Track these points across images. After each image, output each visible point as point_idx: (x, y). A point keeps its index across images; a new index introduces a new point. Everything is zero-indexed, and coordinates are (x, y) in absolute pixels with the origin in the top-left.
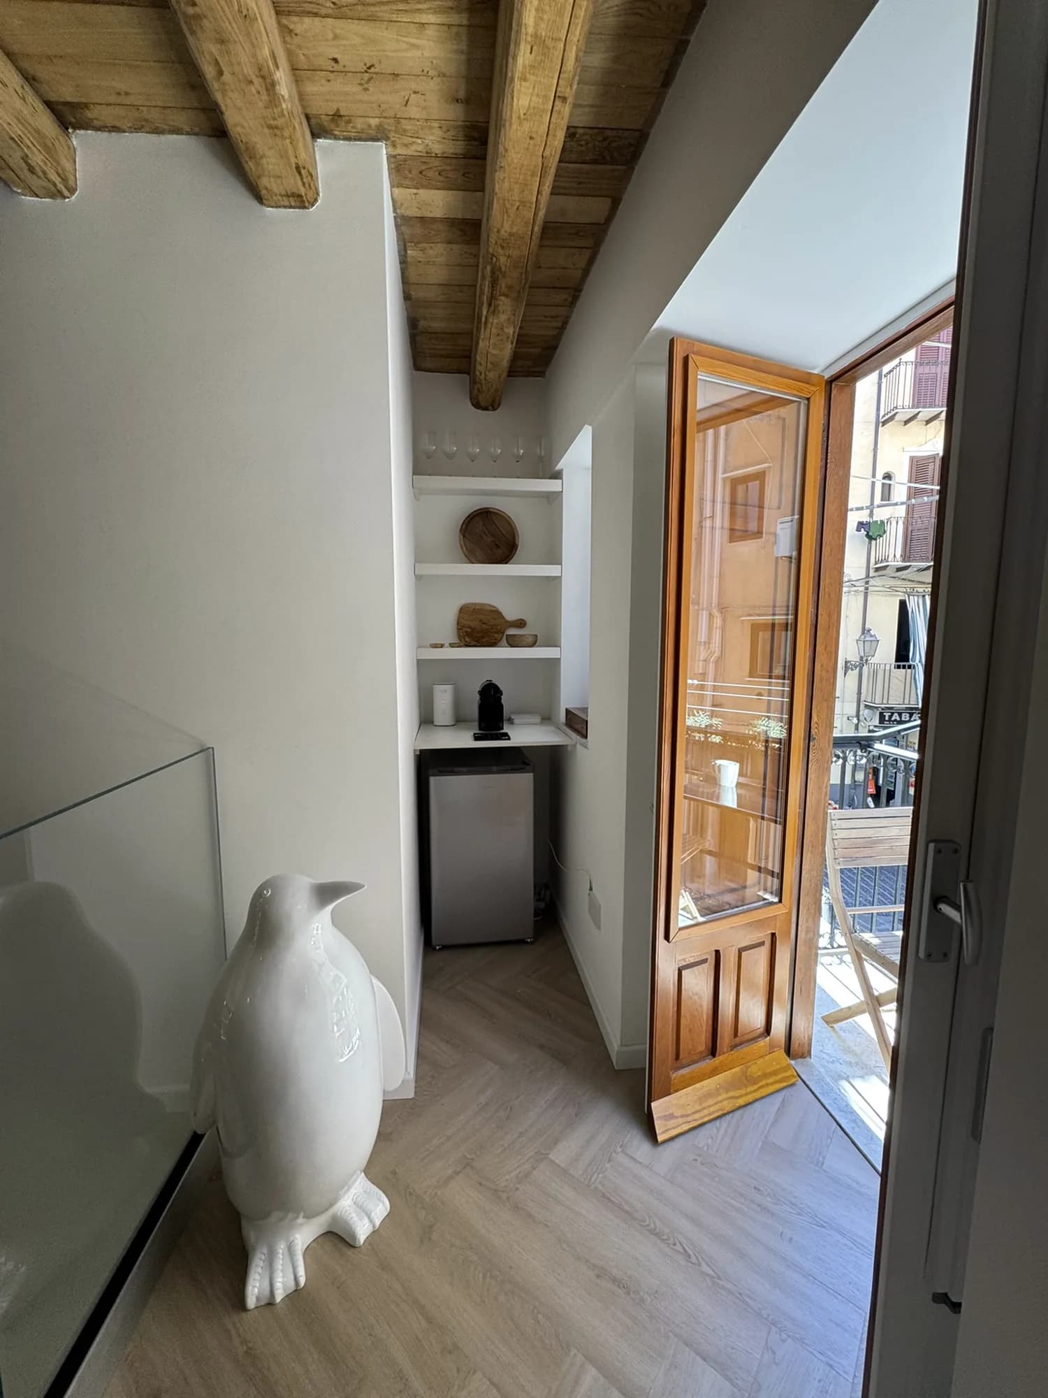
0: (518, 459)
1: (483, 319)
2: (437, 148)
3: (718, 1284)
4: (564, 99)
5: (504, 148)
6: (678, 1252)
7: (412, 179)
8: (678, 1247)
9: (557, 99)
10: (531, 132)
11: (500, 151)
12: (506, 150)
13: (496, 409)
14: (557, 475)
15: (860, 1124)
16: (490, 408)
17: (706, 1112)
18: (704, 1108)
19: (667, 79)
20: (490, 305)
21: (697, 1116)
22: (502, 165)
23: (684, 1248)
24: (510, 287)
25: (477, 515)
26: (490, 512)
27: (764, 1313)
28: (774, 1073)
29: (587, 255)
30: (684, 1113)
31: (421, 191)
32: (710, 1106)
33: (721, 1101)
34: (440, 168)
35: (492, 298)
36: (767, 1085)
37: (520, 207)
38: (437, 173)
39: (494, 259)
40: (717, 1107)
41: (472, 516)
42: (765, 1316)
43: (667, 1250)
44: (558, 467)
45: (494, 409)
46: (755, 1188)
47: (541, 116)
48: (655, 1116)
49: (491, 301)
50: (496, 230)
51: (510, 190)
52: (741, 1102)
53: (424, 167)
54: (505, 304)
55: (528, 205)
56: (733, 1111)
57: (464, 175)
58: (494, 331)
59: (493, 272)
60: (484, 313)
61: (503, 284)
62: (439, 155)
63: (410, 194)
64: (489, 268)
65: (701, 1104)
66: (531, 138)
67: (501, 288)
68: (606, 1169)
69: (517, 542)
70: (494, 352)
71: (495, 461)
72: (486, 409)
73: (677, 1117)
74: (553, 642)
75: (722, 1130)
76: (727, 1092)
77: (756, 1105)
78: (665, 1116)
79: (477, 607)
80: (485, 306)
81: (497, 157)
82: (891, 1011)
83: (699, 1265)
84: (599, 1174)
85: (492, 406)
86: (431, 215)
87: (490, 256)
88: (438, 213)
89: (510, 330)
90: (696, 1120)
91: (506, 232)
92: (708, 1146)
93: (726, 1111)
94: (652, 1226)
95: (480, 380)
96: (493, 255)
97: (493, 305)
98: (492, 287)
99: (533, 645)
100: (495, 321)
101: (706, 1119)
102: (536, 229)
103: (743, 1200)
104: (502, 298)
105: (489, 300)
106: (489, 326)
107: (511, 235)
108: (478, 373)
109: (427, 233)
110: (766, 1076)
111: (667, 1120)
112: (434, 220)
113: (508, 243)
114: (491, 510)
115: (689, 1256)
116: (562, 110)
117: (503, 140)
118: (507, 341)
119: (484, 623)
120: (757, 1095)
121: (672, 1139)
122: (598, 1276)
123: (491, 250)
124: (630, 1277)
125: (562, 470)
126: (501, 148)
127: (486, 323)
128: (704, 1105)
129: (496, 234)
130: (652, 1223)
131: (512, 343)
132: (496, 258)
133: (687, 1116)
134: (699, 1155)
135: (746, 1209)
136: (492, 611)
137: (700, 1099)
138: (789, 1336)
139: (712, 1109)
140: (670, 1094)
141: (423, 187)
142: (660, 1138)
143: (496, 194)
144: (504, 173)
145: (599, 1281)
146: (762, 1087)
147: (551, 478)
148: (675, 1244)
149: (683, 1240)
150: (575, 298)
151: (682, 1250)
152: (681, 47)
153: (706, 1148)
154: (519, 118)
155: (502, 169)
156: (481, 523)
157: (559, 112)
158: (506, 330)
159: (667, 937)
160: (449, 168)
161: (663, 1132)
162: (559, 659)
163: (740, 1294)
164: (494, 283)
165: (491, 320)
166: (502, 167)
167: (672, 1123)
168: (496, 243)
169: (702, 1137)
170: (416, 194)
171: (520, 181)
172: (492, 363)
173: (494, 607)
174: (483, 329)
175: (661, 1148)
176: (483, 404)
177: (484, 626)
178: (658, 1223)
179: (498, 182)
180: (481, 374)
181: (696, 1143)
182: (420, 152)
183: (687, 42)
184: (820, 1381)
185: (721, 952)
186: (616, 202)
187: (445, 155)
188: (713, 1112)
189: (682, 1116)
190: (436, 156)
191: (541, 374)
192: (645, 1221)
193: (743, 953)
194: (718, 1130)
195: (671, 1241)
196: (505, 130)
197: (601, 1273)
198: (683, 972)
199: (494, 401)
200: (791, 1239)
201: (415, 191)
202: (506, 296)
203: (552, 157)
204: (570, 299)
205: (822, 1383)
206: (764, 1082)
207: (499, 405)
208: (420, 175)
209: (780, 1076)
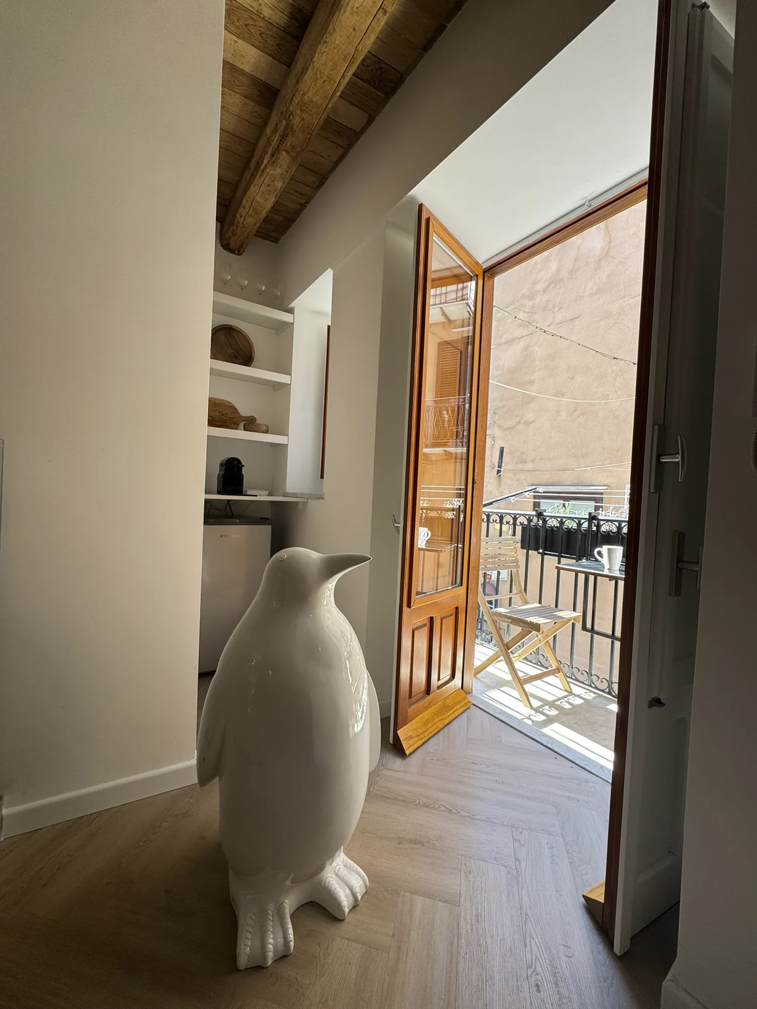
0: (261, 293)
1: (262, 167)
2: (267, 12)
3: (474, 818)
4: (385, 12)
5: (334, 28)
6: (444, 811)
7: (238, 28)
8: (443, 808)
9: (381, 9)
10: (356, 25)
11: (329, 29)
12: (334, 30)
13: (240, 255)
14: (291, 311)
15: (511, 717)
16: (237, 252)
17: (430, 731)
18: (428, 729)
19: (427, 47)
20: (273, 155)
21: (426, 734)
22: (327, 40)
23: (446, 807)
24: (293, 146)
25: (220, 329)
26: (233, 329)
27: (505, 823)
28: (459, 702)
29: (340, 152)
30: (418, 734)
31: (240, 42)
32: (430, 727)
33: (436, 723)
34: (263, 29)
35: (277, 150)
36: (458, 709)
37: (326, 82)
38: (259, 32)
39: (292, 116)
40: (435, 727)
41: (218, 328)
42: (506, 824)
43: (436, 812)
44: (292, 305)
45: (239, 254)
46: (472, 763)
47: (367, 16)
48: (401, 739)
49: (275, 153)
50: (302, 92)
51: (325, 64)
52: (447, 721)
53: (250, 22)
54: (284, 159)
55: (332, 82)
56: (443, 728)
57: (278, 45)
58: (267, 181)
59: (286, 128)
60: (265, 162)
61: (290, 141)
62: (266, 19)
63: (231, 39)
64: (284, 123)
65: (425, 727)
66: (354, 29)
67: (287, 143)
68: (377, 781)
69: (253, 355)
70: (260, 200)
71: (242, 289)
72: (232, 251)
73: (413, 738)
74: (283, 432)
75: (441, 740)
76: (438, 717)
77: (454, 722)
78: (407, 738)
79: (217, 402)
80: (269, 155)
81: (325, 33)
82: (501, 661)
83: (459, 813)
84: (374, 785)
85: (238, 251)
86: (242, 67)
87: (289, 113)
88: (247, 68)
89: (279, 185)
90: (425, 737)
91: (309, 97)
92: (436, 750)
93: (440, 729)
94: (421, 802)
95: (238, 222)
96: (292, 114)
97: (275, 157)
98: (281, 140)
99: (267, 432)
100: (271, 172)
101: (430, 736)
102: (330, 105)
103: (468, 771)
104: (284, 153)
105: (274, 150)
106: (265, 174)
107: (311, 101)
108: (238, 216)
109: (232, 80)
110: (456, 704)
111: (409, 740)
112: (241, 72)
113: (307, 108)
114: (234, 328)
115: (451, 811)
116: (381, 19)
117: (335, 21)
118: (274, 194)
119: (222, 415)
120: (454, 716)
121: (414, 752)
122: (399, 843)
123: (291, 108)
124: (420, 836)
125: (294, 308)
126: (331, 26)
127: (263, 171)
128: (428, 727)
129: (301, 96)
130: (420, 800)
131: (276, 197)
132: (293, 116)
133: (419, 735)
134: (434, 756)
135: (472, 775)
136: (230, 406)
137: (424, 723)
138: (523, 829)
139: (432, 728)
140: (407, 724)
141: (245, 39)
142: (407, 752)
143: (313, 62)
144: (326, 47)
145: (401, 846)
146: (455, 711)
147: (285, 311)
148: (439, 807)
149: (443, 804)
150: (321, 184)
151: (445, 809)
152: (441, 29)
153: (435, 751)
154: (352, 8)
155: (325, 44)
156: (224, 337)
157: (379, 20)
158: (276, 183)
159: (409, 606)
160: (269, 33)
161: (408, 749)
162: (287, 445)
163: (488, 819)
164: (283, 138)
165: (268, 170)
166: (326, 42)
167: (412, 742)
168: (298, 103)
169: (430, 746)
170: (236, 42)
171: (334, 60)
172: (254, 210)
173: (231, 403)
174: (258, 176)
175: (408, 760)
176: (232, 247)
177: (222, 416)
178: (424, 800)
179: (319, 53)
180: (241, 217)
181: (428, 750)
182: (253, 7)
183: (445, 27)
184: (547, 843)
185: (434, 618)
186: (371, 120)
187: (271, 21)
188: (434, 730)
189: (417, 736)
190: (263, 19)
191: (276, 240)
192: (416, 801)
193: (444, 620)
194: (438, 740)
195: (437, 806)
196: (339, 12)
197: (400, 841)
198: (415, 632)
199: (241, 246)
200: (503, 782)
201: (235, 39)
202: (287, 152)
203: (362, 52)
204: (317, 183)
205: (549, 844)
206: (455, 708)
207: (242, 254)
208: (245, 27)
209: (463, 703)
